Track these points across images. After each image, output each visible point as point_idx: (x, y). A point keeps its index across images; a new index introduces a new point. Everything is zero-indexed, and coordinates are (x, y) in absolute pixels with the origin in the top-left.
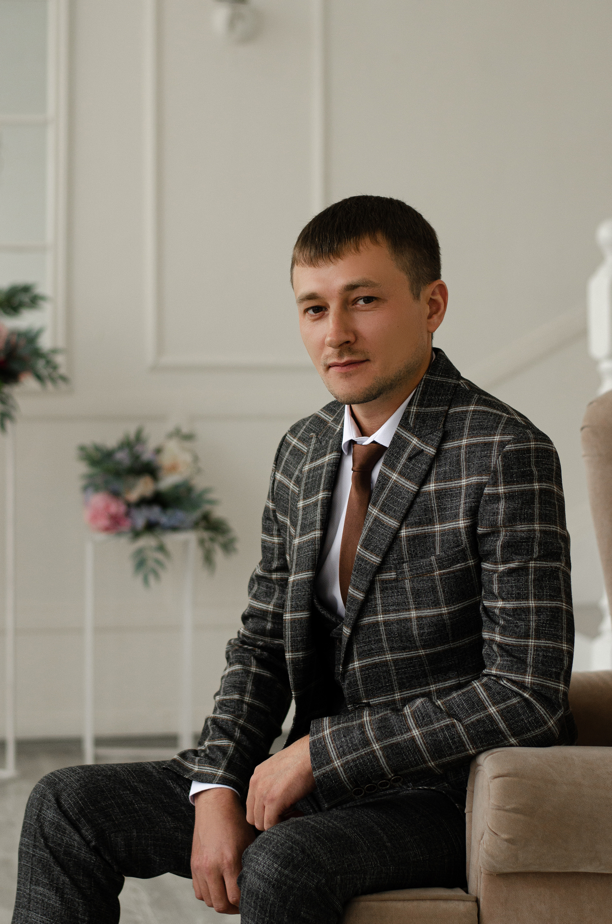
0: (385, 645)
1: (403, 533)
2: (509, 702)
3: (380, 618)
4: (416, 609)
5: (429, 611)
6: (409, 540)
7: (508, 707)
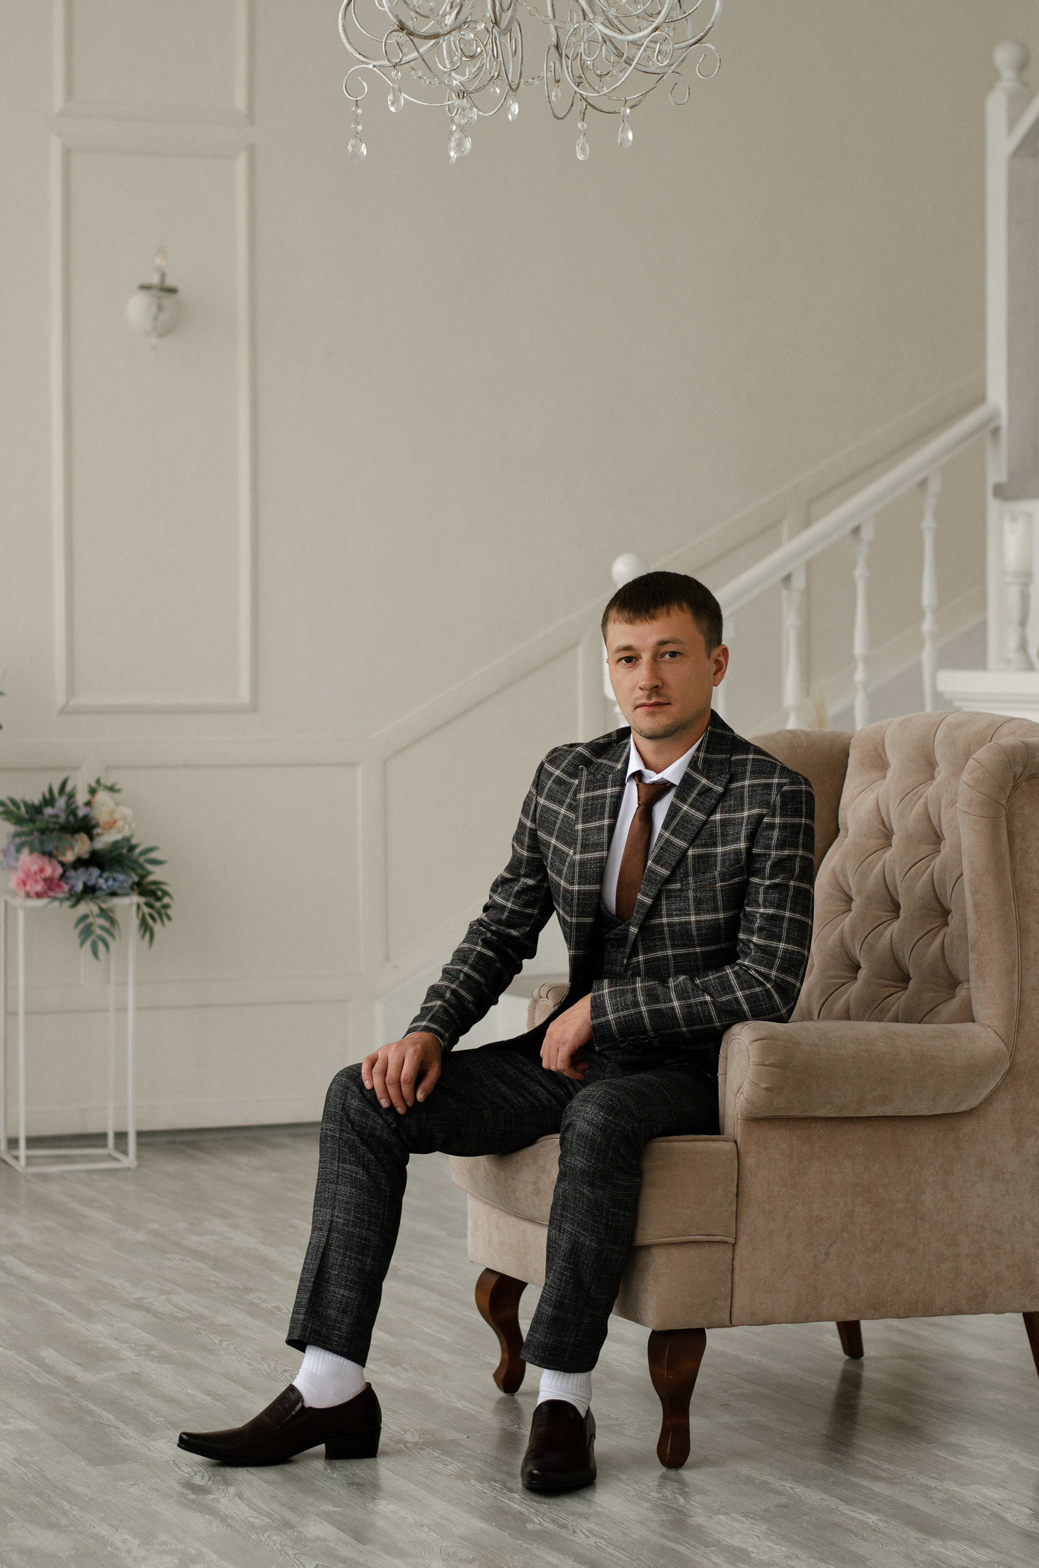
0: (668, 942)
1: (690, 852)
2: (753, 990)
3: (665, 920)
4: (696, 914)
5: (708, 916)
6: (695, 859)
7: (752, 993)
